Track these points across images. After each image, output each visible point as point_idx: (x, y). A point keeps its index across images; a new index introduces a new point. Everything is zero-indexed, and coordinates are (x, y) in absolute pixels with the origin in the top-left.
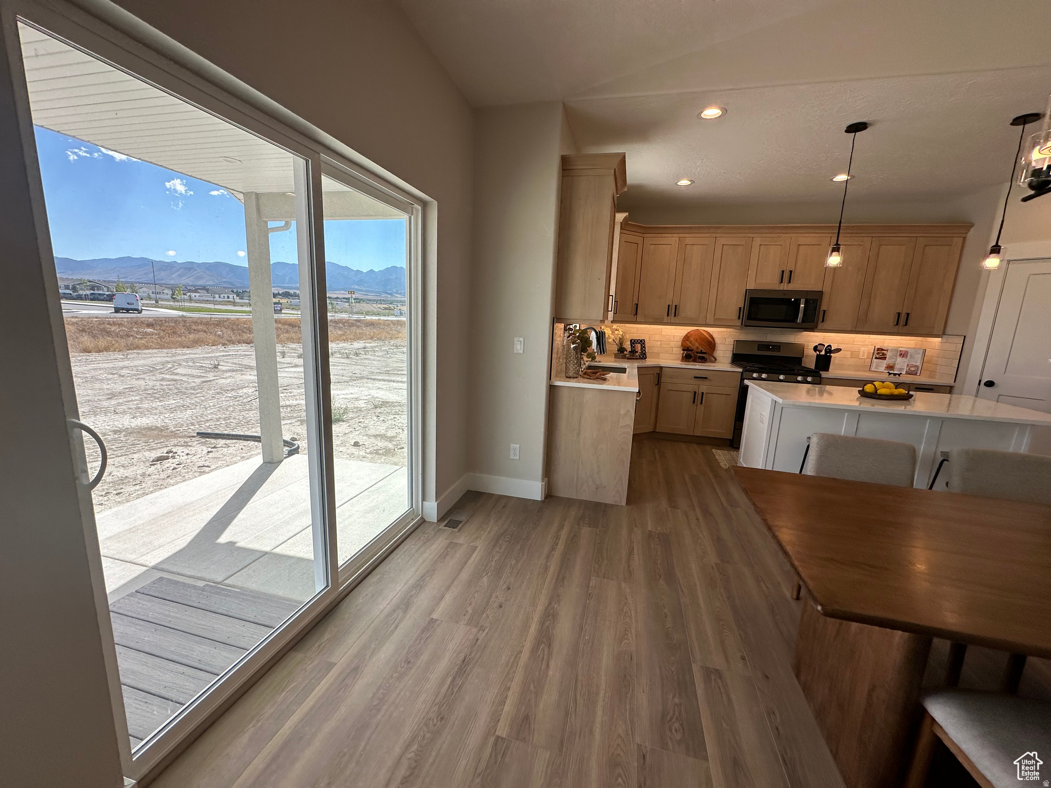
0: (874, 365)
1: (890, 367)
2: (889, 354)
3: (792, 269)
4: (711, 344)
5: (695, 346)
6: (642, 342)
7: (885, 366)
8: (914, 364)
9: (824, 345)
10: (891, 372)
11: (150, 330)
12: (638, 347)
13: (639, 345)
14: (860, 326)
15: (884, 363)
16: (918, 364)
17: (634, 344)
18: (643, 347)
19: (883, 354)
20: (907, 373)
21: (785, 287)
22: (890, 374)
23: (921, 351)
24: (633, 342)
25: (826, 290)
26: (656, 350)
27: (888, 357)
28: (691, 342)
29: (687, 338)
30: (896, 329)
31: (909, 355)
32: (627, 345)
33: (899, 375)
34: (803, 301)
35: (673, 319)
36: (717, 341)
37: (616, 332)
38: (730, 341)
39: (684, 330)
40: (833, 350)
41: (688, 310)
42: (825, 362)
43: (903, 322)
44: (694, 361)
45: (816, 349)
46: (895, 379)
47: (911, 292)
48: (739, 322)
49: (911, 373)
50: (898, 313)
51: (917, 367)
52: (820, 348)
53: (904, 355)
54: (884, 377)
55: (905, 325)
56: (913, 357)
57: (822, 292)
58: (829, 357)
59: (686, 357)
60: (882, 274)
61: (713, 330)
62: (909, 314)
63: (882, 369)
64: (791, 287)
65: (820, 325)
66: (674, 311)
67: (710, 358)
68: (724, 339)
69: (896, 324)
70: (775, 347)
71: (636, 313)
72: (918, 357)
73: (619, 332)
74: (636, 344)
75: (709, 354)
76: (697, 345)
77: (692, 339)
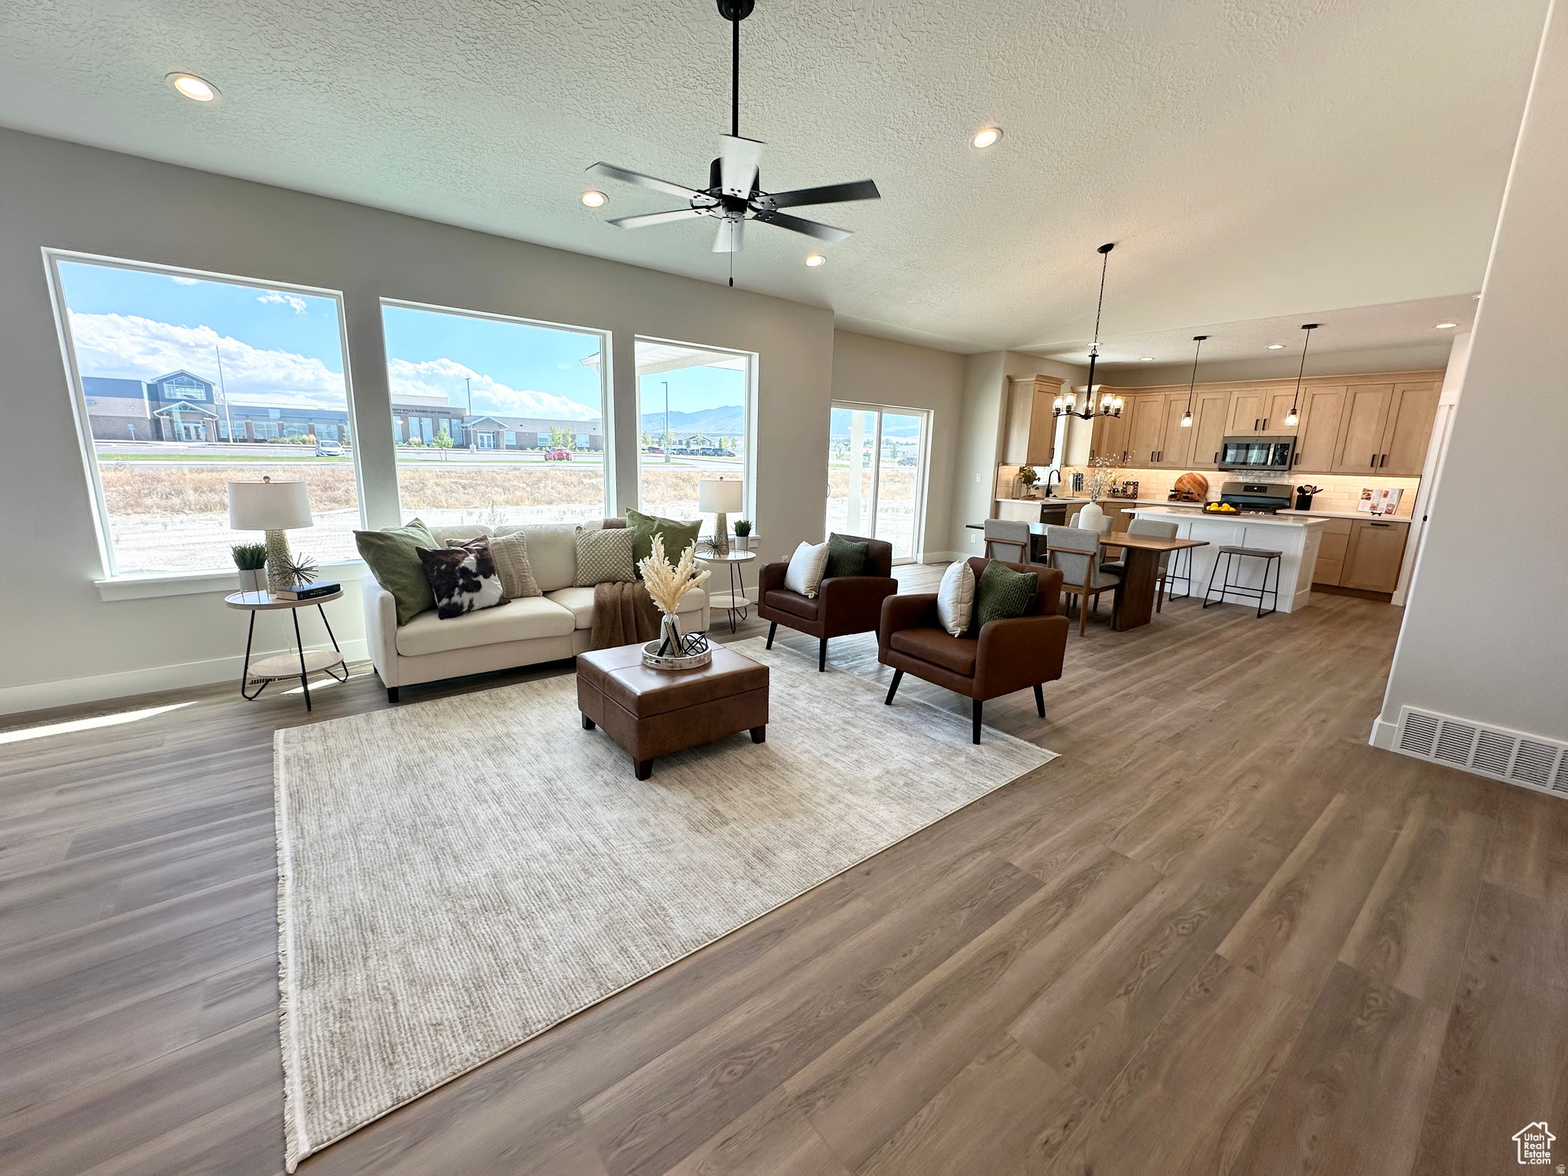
0: (1361, 504)
1: (1373, 507)
2: (1373, 495)
3: (1267, 417)
4: (1204, 487)
5: (1187, 487)
6: (1136, 484)
7: (1370, 506)
8: (1392, 503)
10: (1375, 511)
13: (1132, 487)
14: (1337, 467)
15: (1369, 503)
16: (1394, 503)
17: (1125, 485)
19: (1369, 495)
20: (1386, 513)
21: (1260, 433)
22: (1374, 514)
23: (1398, 492)
25: (1301, 436)
26: (1153, 492)
27: (1372, 497)
28: (1183, 484)
29: (1180, 480)
30: (1373, 470)
31: (1389, 495)
33: (1380, 514)
34: (1273, 446)
35: (1158, 464)
36: (1210, 483)
37: (1110, 476)
38: (1221, 484)
39: (1178, 474)
40: (1315, 490)
41: (1171, 456)
42: (1305, 501)
43: (1379, 464)
44: (1178, 500)
45: (1300, 489)
46: (1376, 517)
47: (1389, 436)
48: (1216, 466)
49: (1388, 512)
50: (1374, 456)
51: (1394, 506)
52: (1306, 489)
53: (1385, 496)
54: (1369, 516)
55: (1381, 466)
56: (1392, 497)
57: (1296, 438)
58: (1310, 497)
59: (1171, 497)
60: (1358, 421)
61: (1204, 473)
62: (1383, 456)
63: (1368, 509)
64: (1266, 433)
65: (1294, 467)
66: (1157, 459)
67: (1198, 498)
68: (1217, 482)
69: (1372, 466)
70: (1262, 488)
71: (1124, 459)
72: (1396, 496)
73: (1113, 475)
74: (1128, 486)
75: (1198, 495)
76: (1189, 487)
77: (1185, 482)
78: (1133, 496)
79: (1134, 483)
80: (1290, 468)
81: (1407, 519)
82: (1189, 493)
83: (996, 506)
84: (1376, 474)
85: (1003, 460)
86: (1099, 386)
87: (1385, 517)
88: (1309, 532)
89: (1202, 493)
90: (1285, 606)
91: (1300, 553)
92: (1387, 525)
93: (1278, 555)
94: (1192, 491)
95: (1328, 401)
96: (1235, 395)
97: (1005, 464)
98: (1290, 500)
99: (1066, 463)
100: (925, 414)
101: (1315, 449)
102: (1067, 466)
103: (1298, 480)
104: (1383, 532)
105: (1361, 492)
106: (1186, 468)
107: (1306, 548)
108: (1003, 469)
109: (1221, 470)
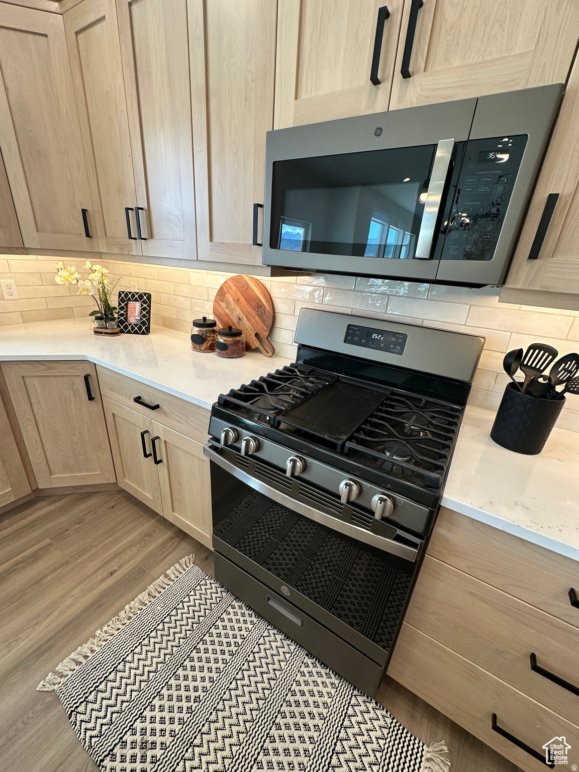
4: (266, 315)
5: (236, 313)
6: (145, 299)
12: (135, 309)
13: (138, 305)
17: (124, 301)
18: (145, 308)
24: (126, 298)
29: (221, 293)
37: (92, 276)
38: (299, 311)
48: (265, 259)
73: (96, 276)
74: (131, 304)
75: (257, 335)
76: (238, 311)
77: (231, 299)
78: (140, 328)
79: (141, 296)
80: (503, 281)
82: (234, 332)
89: (264, 334)
94: (244, 325)
109: (278, 271)
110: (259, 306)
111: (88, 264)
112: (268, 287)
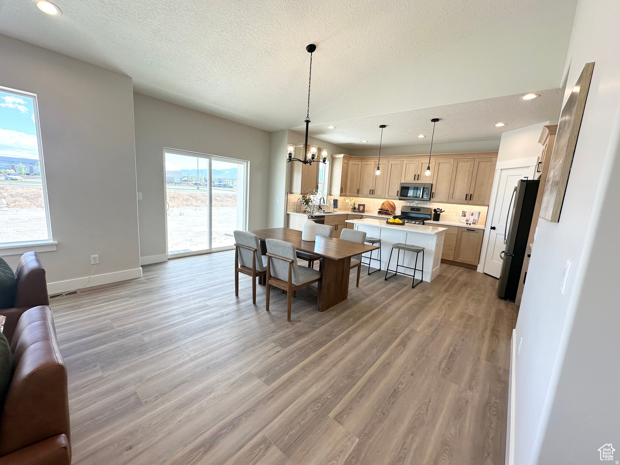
0: (461, 219)
1: (467, 220)
2: (467, 214)
3: (419, 173)
4: (394, 208)
5: (386, 207)
6: (364, 205)
7: (466, 220)
8: (475, 219)
9: (440, 209)
10: (468, 223)
11: (229, 199)
12: (362, 208)
13: (362, 207)
14: (451, 200)
15: (465, 218)
16: (476, 219)
17: (359, 206)
18: (364, 208)
19: (465, 214)
21: (416, 182)
22: (467, 224)
23: (478, 213)
24: (359, 205)
25: (434, 183)
26: (372, 209)
27: (466, 215)
29: (383, 204)
30: (466, 202)
31: (474, 215)
32: (357, 206)
33: (470, 224)
34: (422, 188)
35: (371, 195)
36: (396, 206)
37: (352, 201)
38: (401, 207)
39: (382, 201)
40: (441, 211)
41: (378, 192)
42: (437, 217)
43: (469, 199)
44: (382, 214)
45: (435, 210)
46: (468, 226)
47: (473, 184)
48: (398, 197)
49: (474, 223)
50: (467, 194)
51: (476, 220)
52: (437, 210)
53: (472, 215)
54: (464, 225)
55: (470, 200)
56: (475, 216)
57: (432, 184)
58: (439, 214)
59: (379, 212)
60: (459, 176)
61: (394, 201)
62: (471, 195)
63: (465, 221)
64: (419, 182)
65: (432, 199)
66: (372, 192)
67: (391, 213)
68: (400, 205)
69: (466, 200)
70: (418, 209)
71: (358, 193)
72: (477, 215)
73: (354, 201)
74: (360, 206)
75: (391, 212)
76: (387, 207)
77: (385, 205)
78: (363, 211)
79: (363, 205)
80: (430, 200)
81: (482, 227)
82: (387, 211)
83: (287, 216)
84: (467, 204)
85: (290, 190)
86: (343, 155)
87: (472, 226)
88: (438, 236)
89: (393, 211)
90: (427, 278)
91: (433, 248)
92: (474, 231)
93: (423, 250)
94: (389, 209)
95: (446, 166)
96: (405, 162)
97: (291, 193)
98: (431, 215)
99: (330, 194)
100: (246, 163)
101: (441, 190)
102: (330, 195)
103: (434, 206)
104: (472, 233)
105: (461, 213)
106: (385, 198)
107: (437, 245)
108: (290, 196)
109: (400, 199)
110: (392, 206)
111: (352, 198)
112: (394, 202)
